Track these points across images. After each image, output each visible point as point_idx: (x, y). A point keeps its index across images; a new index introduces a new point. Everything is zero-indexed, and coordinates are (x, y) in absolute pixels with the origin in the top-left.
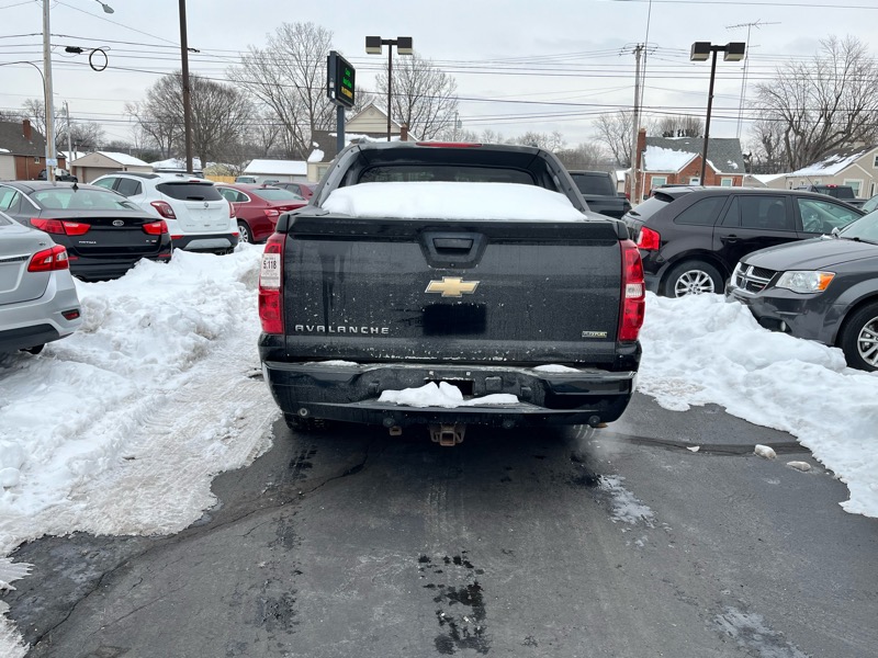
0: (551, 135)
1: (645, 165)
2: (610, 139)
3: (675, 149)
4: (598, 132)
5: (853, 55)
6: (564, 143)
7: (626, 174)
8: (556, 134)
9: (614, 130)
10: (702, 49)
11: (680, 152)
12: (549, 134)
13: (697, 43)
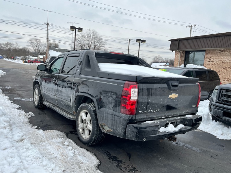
0: (15, 43)
1: (49, 55)
2: (33, 46)
3: (57, 51)
4: (29, 44)
5: (94, 34)
6: (19, 46)
7: (44, 57)
8: (16, 43)
9: (34, 44)
10: (72, 28)
11: (58, 52)
12: (14, 43)
13: (71, 26)
